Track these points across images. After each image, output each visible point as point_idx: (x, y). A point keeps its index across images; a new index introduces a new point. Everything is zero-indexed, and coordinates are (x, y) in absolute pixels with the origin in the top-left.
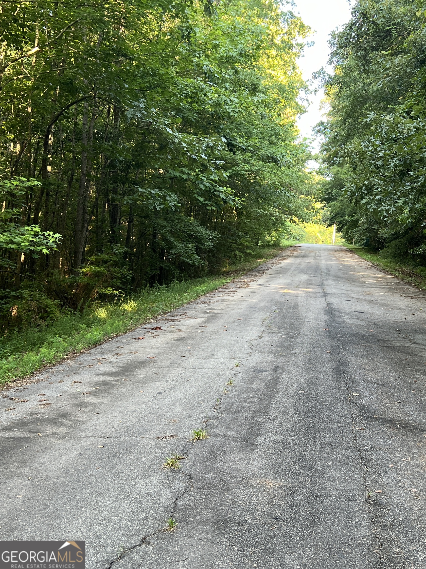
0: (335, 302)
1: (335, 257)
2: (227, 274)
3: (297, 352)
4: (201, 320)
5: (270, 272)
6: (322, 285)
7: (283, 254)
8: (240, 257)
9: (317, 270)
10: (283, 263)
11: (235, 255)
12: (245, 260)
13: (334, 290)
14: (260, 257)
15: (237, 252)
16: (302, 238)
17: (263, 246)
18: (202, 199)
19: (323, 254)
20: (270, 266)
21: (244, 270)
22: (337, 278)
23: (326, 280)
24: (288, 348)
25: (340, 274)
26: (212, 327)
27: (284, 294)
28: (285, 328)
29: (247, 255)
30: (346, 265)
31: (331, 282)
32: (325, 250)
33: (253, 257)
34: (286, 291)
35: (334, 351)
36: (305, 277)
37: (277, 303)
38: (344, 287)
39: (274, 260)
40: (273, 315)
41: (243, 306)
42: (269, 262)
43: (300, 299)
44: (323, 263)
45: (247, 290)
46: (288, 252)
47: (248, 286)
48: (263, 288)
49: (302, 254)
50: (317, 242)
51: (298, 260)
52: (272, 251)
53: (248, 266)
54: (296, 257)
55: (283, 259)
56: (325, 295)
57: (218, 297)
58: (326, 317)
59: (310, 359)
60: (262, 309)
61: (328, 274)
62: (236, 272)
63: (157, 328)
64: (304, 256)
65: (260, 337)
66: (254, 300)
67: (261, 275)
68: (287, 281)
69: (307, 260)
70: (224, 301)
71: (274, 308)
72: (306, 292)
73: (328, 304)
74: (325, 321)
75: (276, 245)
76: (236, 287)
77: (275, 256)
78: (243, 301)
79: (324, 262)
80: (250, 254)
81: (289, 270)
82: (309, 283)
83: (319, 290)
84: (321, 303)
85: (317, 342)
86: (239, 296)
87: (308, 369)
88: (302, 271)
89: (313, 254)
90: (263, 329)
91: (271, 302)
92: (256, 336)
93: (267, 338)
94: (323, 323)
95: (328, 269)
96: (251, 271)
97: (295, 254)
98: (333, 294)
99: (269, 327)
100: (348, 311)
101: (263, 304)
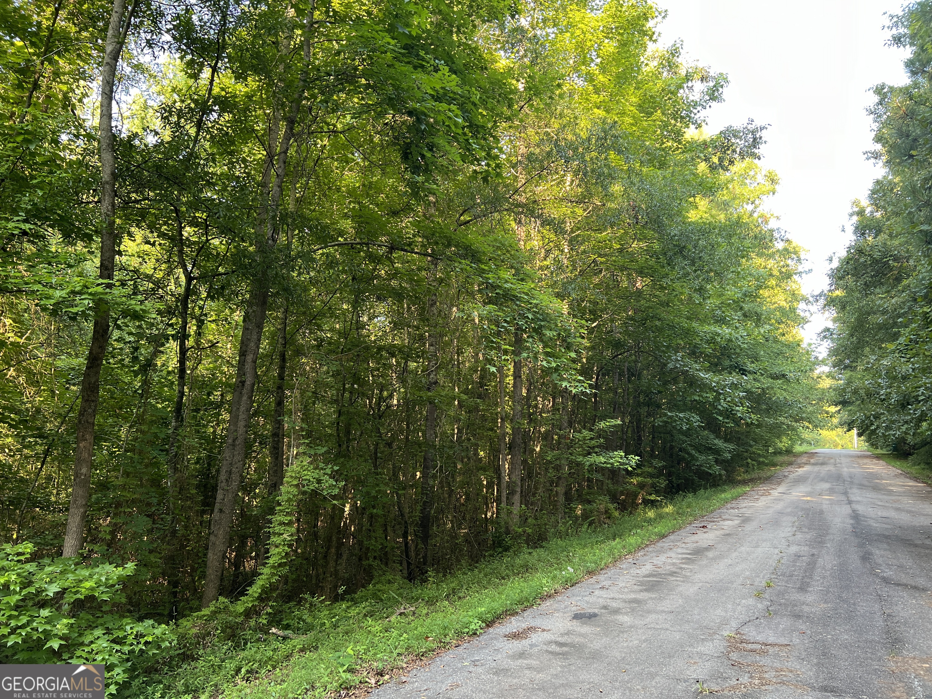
0: (861, 509)
1: (859, 464)
2: (745, 482)
3: (828, 545)
4: (737, 522)
5: (788, 481)
6: (846, 493)
7: (799, 462)
8: (753, 465)
9: (838, 478)
10: (801, 471)
11: (748, 463)
12: (759, 469)
13: (859, 499)
14: (774, 465)
15: (749, 460)
16: (817, 443)
17: (775, 453)
18: (721, 418)
19: (844, 460)
20: (786, 474)
21: (760, 479)
22: (862, 486)
23: (850, 488)
24: (819, 542)
25: (866, 483)
26: (749, 527)
27: (808, 502)
28: (815, 529)
29: (759, 463)
30: (871, 473)
31: (855, 490)
32: (846, 456)
33: (767, 465)
34: (809, 498)
35: (861, 545)
36: (827, 486)
37: (803, 509)
38: (871, 495)
39: (790, 468)
40: (802, 519)
41: (771, 511)
42: (786, 470)
43: (825, 506)
44: (845, 471)
45: (769, 497)
46: (804, 459)
47: (770, 494)
48: (785, 496)
49: (820, 461)
50: (836, 446)
51: (817, 468)
52: (786, 458)
53: (763, 474)
54: (813, 464)
55: (800, 467)
56: (850, 502)
57: (744, 503)
58: (852, 522)
59: (840, 550)
60: (788, 514)
61: (852, 483)
62: (752, 480)
63: (703, 527)
64: (823, 464)
65: (794, 535)
66: (779, 506)
67: (779, 484)
68: (808, 489)
69: (826, 468)
70: (750, 507)
71: (800, 513)
72: (830, 500)
73: (854, 511)
74: (852, 524)
75: (789, 452)
76: (758, 494)
77: (790, 464)
78: (769, 507)
79: (845, 469)
80: (763, 462)
81: (808, 478)
82: (831, 491)
83: (843, 498)
84: (846, 510)
85: (845, 539)
86: (764, 503)
87: (839, 557)
88: (823, 480)
89: (832, 461)
90: (795, 529)
91: (797, 507)
92: (790, 534)
93: (799, 536)
94: (849, 526)
95: (851, 477)
96: (767, 479)
97: (812, 461)
98: (858, 502)
99: (800, 528)
100: (874, 516)
101: (789, 510)
